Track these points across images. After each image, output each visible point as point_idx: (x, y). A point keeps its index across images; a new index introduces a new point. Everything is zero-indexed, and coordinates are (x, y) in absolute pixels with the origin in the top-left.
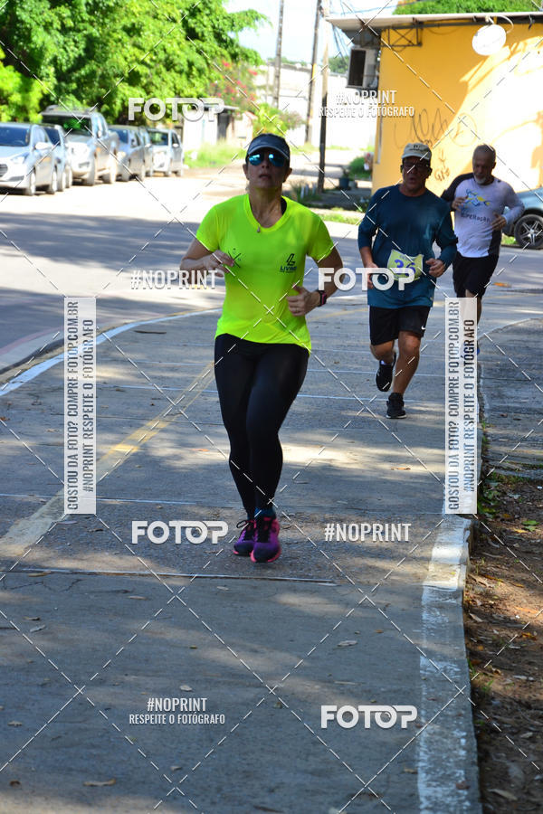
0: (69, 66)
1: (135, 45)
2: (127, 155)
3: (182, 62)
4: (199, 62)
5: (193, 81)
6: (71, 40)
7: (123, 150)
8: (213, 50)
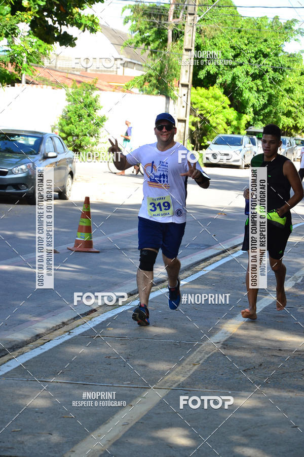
0: (260, 108)
1: (290, 98)
6: (261, 96)
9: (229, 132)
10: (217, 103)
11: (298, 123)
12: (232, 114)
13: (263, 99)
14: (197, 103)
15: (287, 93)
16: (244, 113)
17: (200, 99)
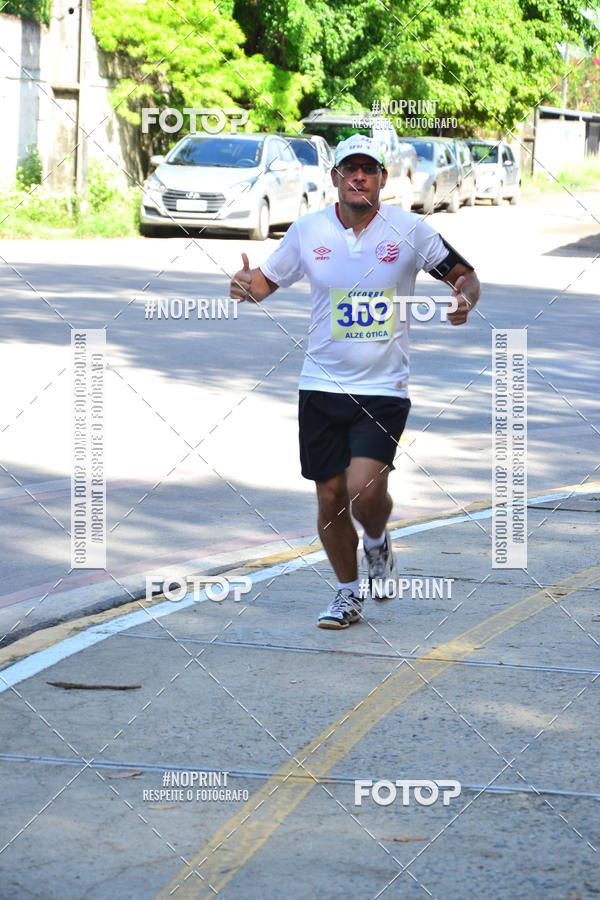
0: (343, 53)
1: (451, 28)
2: (431, 177)
3: (516, 51)
4: (539, 49)
5: (535, 76)
6: (345, 16)
7: (424, 171)
8: (559, 33)
9: (251, 127)
10: (206, 39)
11: (478, 98)
12: (257, 72)
13: (351, 25)
14: (142, 41)
15: (442, 13)
16: (296, 69)
17: (150, 29)
